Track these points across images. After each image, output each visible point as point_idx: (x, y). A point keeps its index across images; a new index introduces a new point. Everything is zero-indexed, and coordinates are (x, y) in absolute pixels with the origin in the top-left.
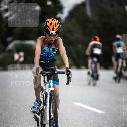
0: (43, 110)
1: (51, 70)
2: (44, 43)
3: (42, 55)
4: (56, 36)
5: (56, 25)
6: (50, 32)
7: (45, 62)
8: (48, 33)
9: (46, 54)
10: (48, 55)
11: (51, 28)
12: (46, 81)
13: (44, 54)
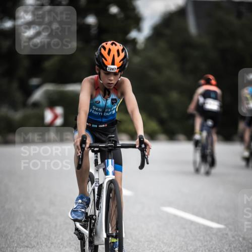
0: (94, 217)
1: (110, 141)
2: (96, 90)
3: (92, 112)
4: (119, 75)
5: (119, 55)
6: (107, 67)
7: (96, 126)
8: (104, 70)
9: (99, 109)
10: (103, 112)
11: (110, 59)
13: (95, 110)
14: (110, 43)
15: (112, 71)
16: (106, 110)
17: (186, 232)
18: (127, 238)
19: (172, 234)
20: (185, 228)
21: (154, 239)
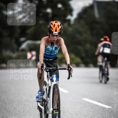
0: (47, 101)
1: (54, 66)
2: (48, 43)
9: (49, 52)
11: (54, 29)
13: (47, 52)
14: (54, 22)
15: (55, 34)
16: (52, 52)
17: (94, 110)
18: (66, 113)
19: (87, 111)
20: (93, 108)
21: (79, 113)
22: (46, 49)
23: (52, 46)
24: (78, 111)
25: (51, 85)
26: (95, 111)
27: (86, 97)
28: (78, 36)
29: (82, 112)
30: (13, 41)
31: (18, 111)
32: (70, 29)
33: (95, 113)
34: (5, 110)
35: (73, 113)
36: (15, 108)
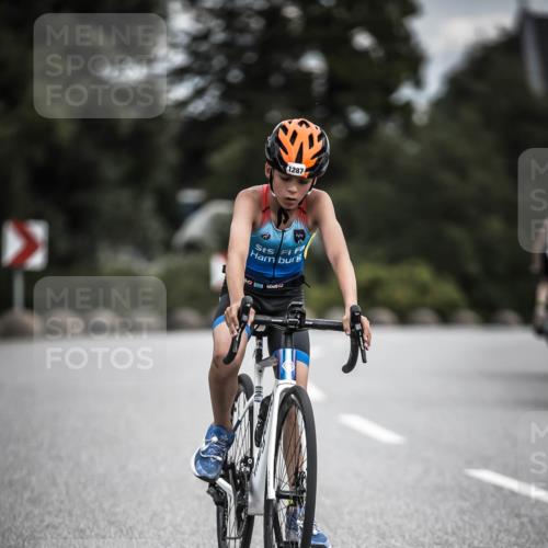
0: (250, 461)
2: (264, 211)
3: (254, 256)
4: (309, 185)
6: (286, 165)
7: (262, 286)
9: (269, 250)
10: (277, 255)
12: (266, 354)
13: (261, 253)
14: (296, 121)
15: (295, 174)
16: (283, 252)
17: (522, 524)
18: (392, 537)
19: (491, 528)
20: (518, 516)
21: (452, 539)
22: (256, 239)
23: (282, 225)
24: (450, 530)
25: (273, 394)
26: (529, 528)
27: (486, 463)
28: (447, 178)
29: (467, 535)
30: (148, 204)
31: (170, 529)
32: (411, 148)
33: (527, 541)
34: (111, 523)
35: (427, 540)
36: (155, 514)
